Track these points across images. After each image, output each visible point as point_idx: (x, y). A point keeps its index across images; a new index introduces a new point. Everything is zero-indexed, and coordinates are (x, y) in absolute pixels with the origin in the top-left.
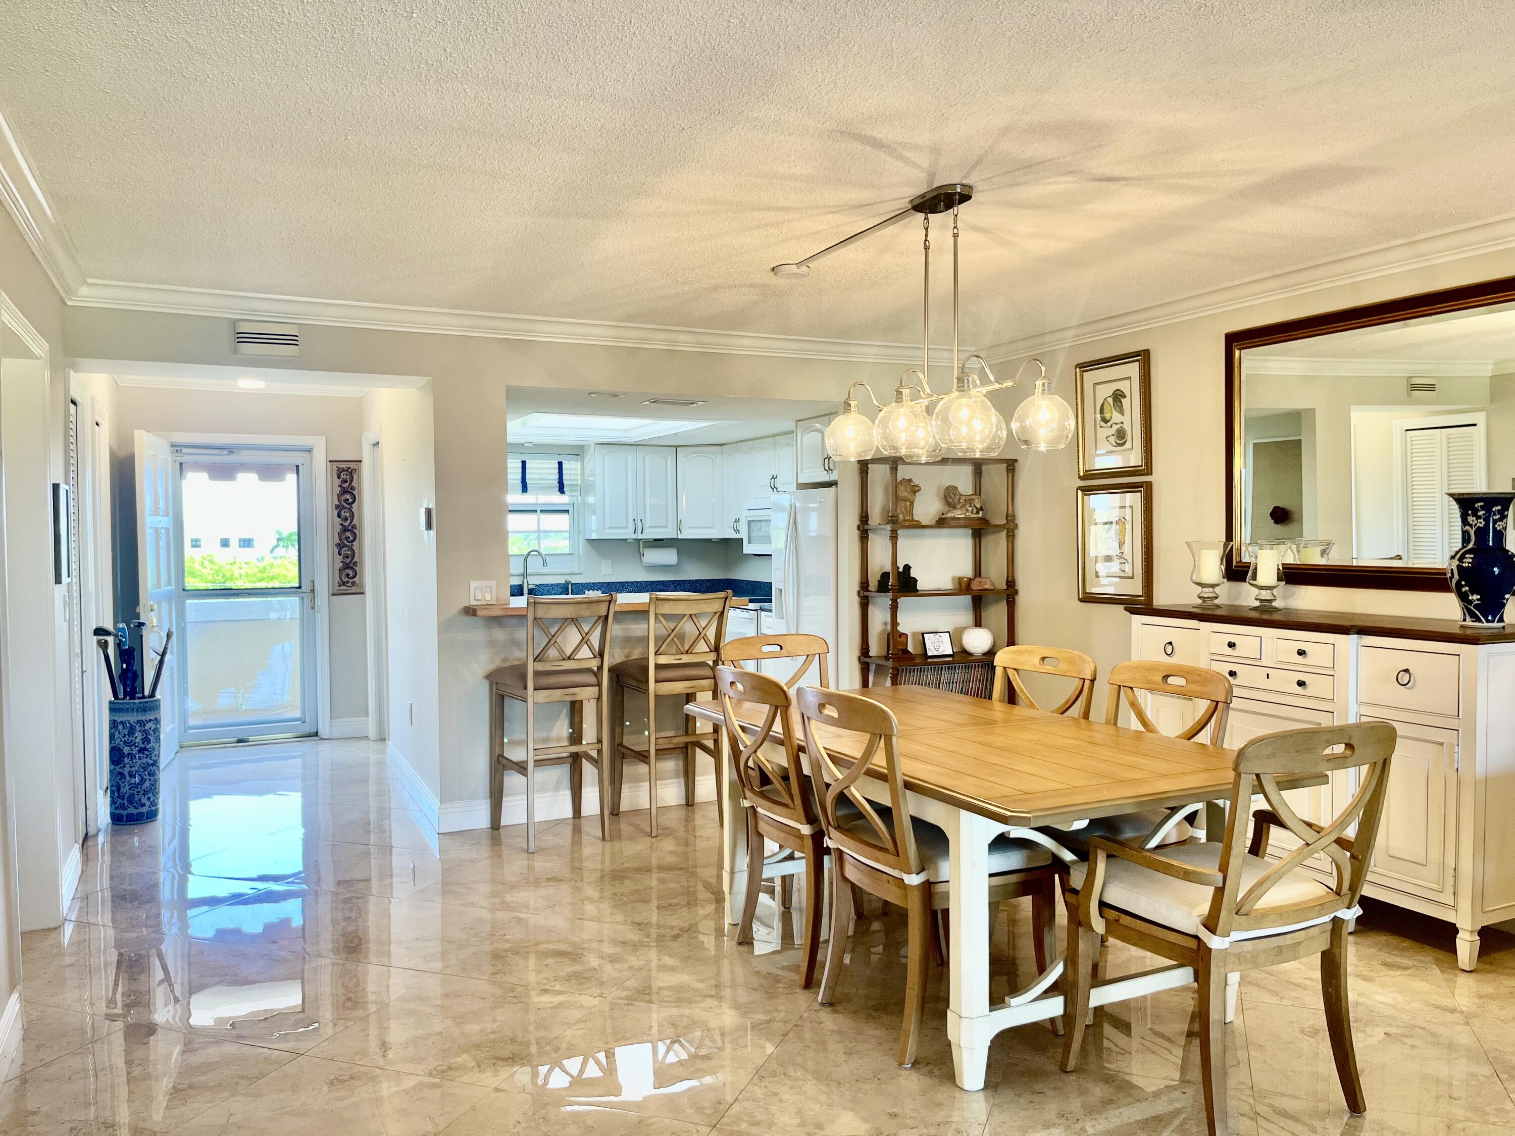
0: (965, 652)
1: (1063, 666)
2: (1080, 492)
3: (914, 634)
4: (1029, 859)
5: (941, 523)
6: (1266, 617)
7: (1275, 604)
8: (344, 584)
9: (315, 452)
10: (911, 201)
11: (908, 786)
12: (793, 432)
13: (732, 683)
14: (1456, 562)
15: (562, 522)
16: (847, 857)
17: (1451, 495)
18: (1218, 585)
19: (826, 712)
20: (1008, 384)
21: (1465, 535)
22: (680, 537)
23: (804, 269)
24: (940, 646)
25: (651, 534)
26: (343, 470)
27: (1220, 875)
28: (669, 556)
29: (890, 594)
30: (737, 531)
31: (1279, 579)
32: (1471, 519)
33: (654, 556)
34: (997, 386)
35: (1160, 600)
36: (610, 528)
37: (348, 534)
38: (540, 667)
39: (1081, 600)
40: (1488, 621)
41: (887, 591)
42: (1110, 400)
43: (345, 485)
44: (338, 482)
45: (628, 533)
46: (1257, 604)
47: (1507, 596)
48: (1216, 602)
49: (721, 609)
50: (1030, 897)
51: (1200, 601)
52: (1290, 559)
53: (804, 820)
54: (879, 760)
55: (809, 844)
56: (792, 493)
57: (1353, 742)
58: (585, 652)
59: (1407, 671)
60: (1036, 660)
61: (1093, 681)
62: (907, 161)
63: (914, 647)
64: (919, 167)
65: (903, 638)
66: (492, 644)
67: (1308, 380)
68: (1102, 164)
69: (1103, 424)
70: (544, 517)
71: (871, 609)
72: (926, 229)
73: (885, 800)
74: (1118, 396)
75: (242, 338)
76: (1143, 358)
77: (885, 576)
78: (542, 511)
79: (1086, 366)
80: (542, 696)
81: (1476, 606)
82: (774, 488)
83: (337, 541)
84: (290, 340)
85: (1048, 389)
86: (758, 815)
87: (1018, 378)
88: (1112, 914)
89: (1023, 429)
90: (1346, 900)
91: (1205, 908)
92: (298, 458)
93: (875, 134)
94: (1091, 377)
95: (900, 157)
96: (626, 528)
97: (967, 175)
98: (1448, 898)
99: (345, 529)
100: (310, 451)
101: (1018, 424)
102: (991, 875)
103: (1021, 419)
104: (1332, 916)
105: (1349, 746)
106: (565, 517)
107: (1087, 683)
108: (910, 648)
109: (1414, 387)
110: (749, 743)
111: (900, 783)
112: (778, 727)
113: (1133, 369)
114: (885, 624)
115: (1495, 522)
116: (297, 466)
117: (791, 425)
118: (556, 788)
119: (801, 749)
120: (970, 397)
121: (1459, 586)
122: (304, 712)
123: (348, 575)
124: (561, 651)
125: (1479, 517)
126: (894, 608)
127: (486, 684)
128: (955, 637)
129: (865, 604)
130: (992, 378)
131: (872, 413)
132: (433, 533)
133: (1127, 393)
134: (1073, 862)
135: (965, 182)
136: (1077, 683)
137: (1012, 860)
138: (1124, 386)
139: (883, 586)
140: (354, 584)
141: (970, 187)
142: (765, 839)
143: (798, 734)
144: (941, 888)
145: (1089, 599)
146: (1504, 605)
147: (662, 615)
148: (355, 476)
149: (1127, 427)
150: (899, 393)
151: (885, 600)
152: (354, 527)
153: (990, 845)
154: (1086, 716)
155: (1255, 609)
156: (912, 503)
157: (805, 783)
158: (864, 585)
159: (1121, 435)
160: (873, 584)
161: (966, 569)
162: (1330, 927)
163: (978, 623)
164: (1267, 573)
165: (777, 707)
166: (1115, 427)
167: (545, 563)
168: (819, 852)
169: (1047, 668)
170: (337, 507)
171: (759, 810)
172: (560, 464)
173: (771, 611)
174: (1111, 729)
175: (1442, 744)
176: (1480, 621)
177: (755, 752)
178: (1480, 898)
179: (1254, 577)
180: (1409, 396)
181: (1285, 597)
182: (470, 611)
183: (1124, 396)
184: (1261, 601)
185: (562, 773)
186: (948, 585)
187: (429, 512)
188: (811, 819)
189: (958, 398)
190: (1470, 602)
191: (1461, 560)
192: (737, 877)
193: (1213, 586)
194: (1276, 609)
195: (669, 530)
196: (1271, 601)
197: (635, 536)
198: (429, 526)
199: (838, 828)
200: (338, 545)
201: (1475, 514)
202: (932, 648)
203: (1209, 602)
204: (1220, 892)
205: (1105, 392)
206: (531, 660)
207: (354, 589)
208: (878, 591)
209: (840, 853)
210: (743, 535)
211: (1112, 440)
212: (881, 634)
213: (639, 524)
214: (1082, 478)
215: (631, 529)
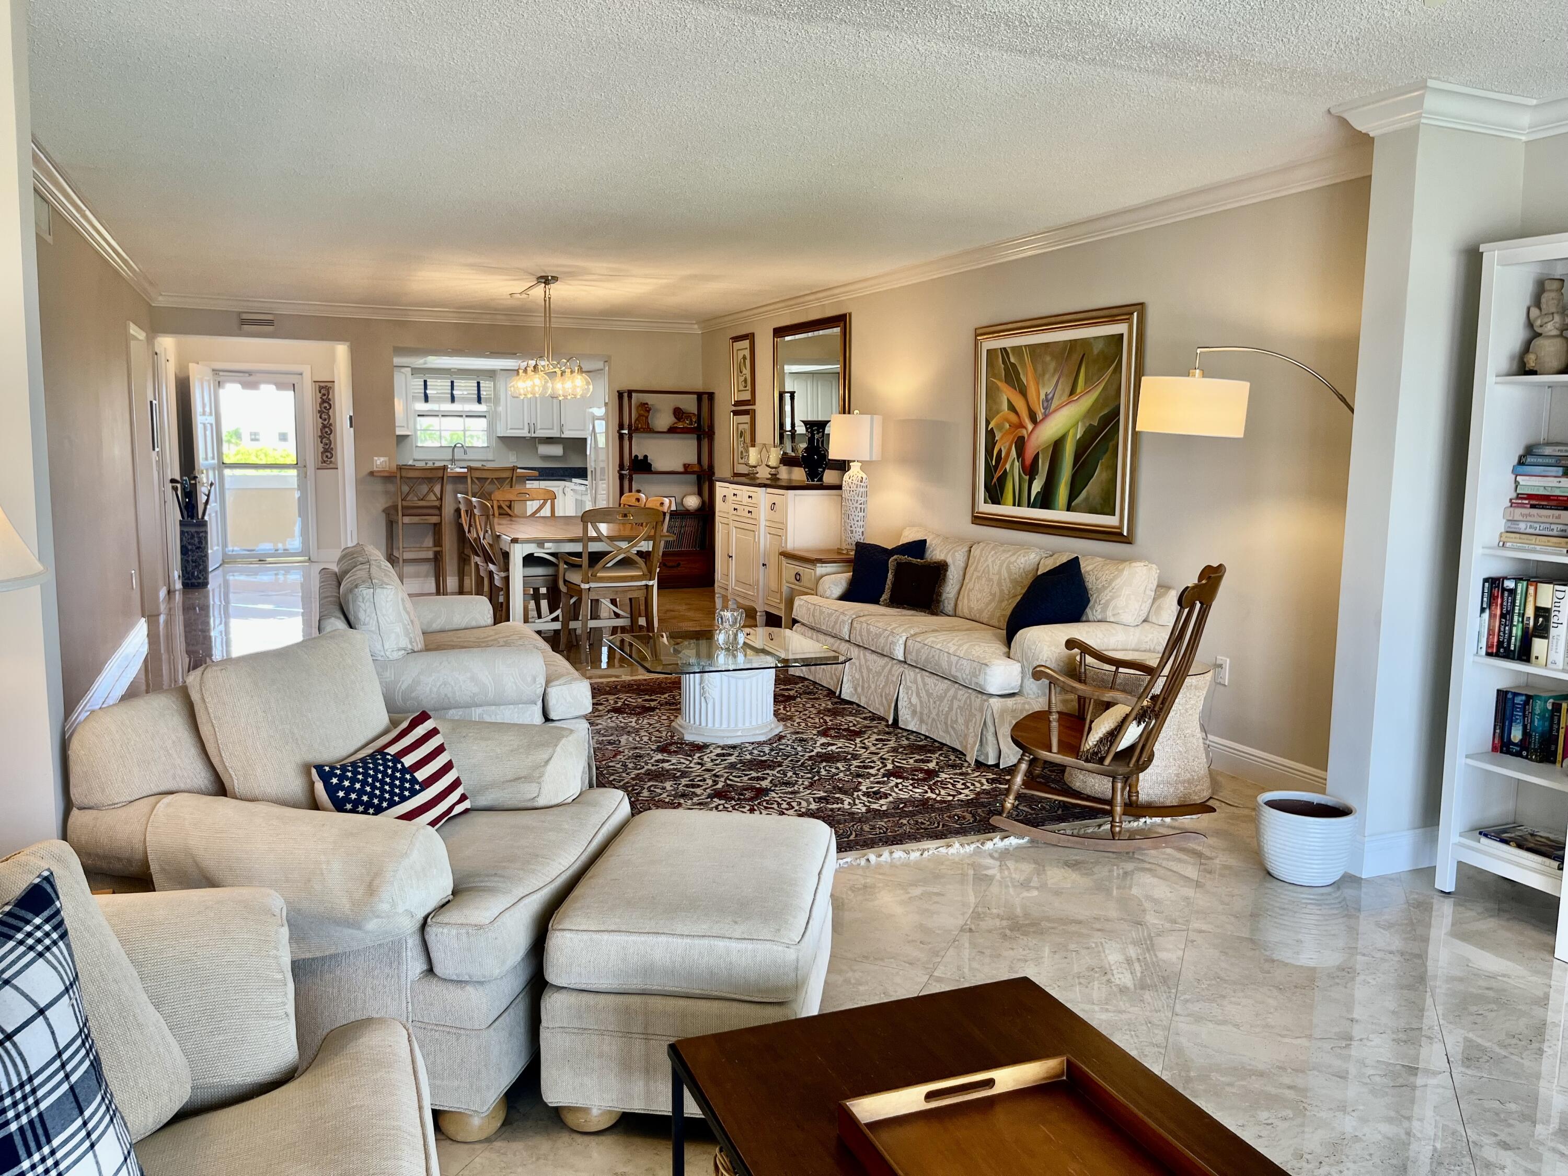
2: (732, 414)
5: (672, 430)
8: (325, 462)
9: (304, 374)
10: (536, 279)
14: (806, 454)
15: (483, 423)
18: (758, 466)
22: (563, 436)
25: (541, 433)
26: (323, 387)
28: (557, 450)
31: (780, 463)
32: (810, 433)
33: (544, 450)
36: (511, 429)
37: (327, 430)
38: (405, 503)
39: (732, 477)
41: (634, 470)
43: (324, 397)
44: (319, 395)
45: (524, 433)
46: (770, 476)
47: (820, 469)
59: (774, 503)
66: (387, 493)
70: (468, 420)
75: (244, 322)
76: (752, 336)
78: (467, 416)
79: (734, 340)
80: (407, 520)
81: (811, 475)
83: (320, 434)
84: (270, 323)
92: (294, 379)
94: (736, 346)
96: (523, 429)
97: (550, 272)
99: (324, 426)
100: (301, 374)
106: (484, 421)
116: (294, 385)
121: (805, 464)
123: (327, 456)
124: (417, 496)
129: (622, 478)
132: (352, 429)
135: (551, 274)
140: (331, 462)
141: (556, 276)
145: (735, 476)
147: (477, 478)
148: (331, 392)
152: (331, 425)
153: (525, 559)
155: (767, 479)
156: (647, 417)
158: (622, 467)
164: (773, 460)
167: (465, 453)
170: (319, 412)
172: (478, 383)
176: (812, 480)
179: (768, 462)
182: (372, 474)
184: (771, 474)
187: (351, 417)
190: (808, 471)
191: (808, 452)
195: (555, 431)
196: (776, 475)
197: (529, 435)
198: (351, 426)
200: (320, 437)
201: (810, 431)
203: (755, 476)
206: (400, 500)
207: (331, 466)
213: (532, 427)
214: (734, 405)
215: (526, 430)
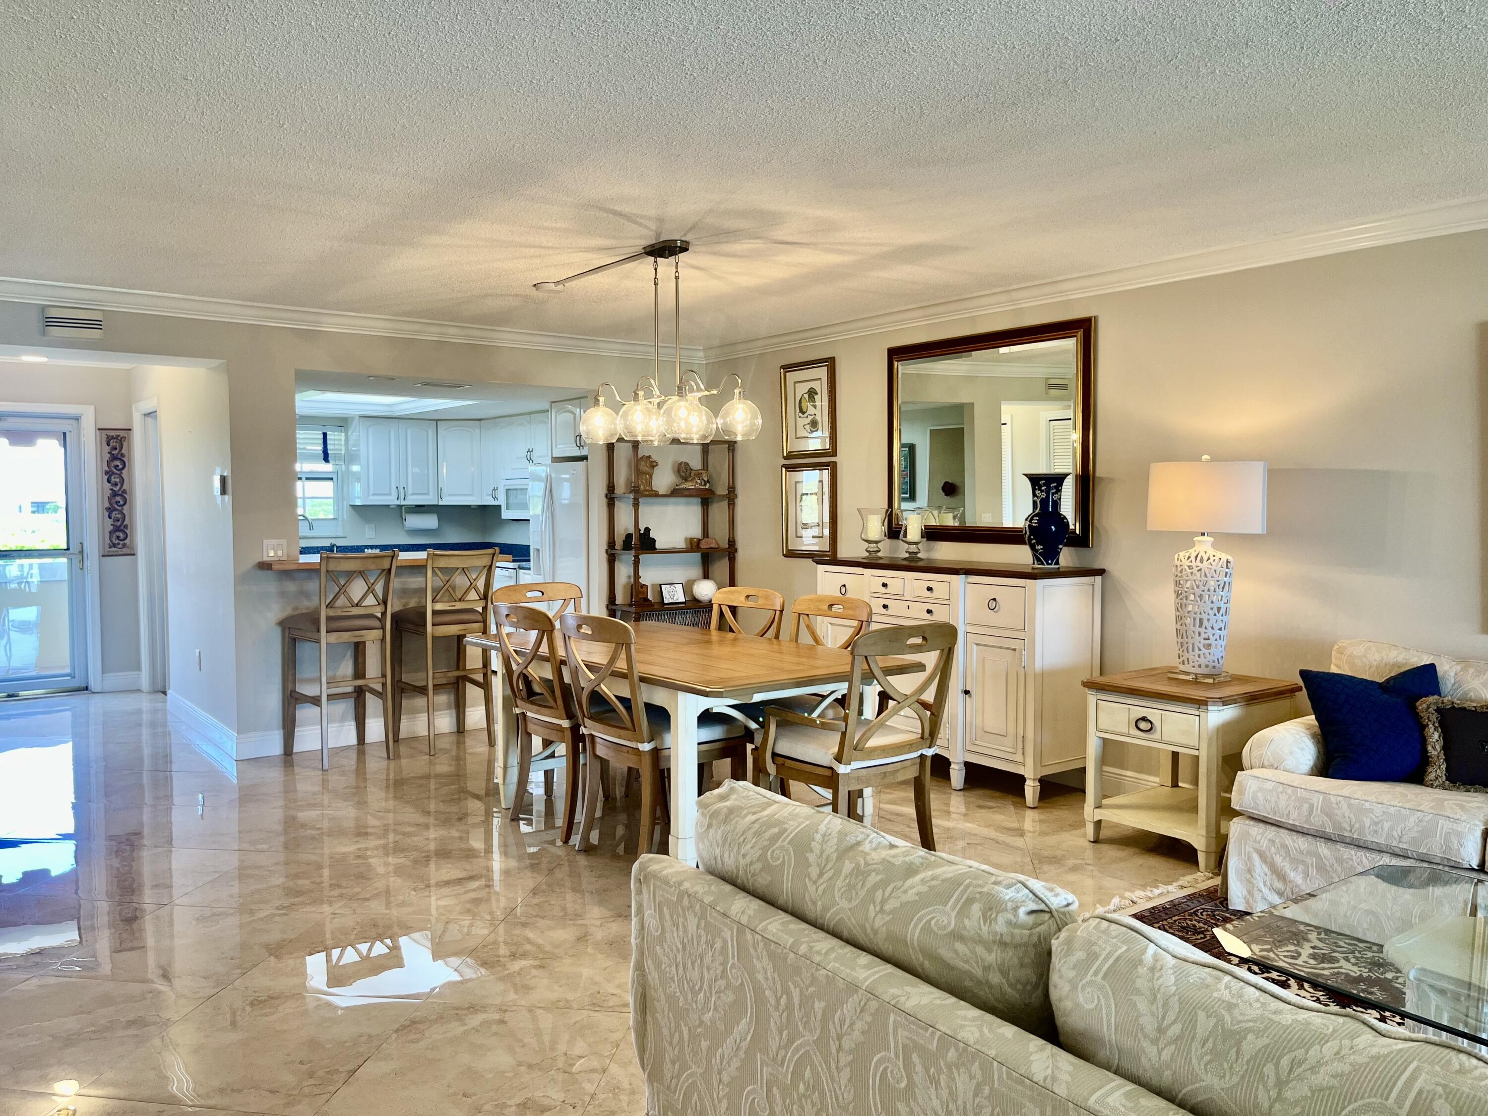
0: (696, 600)
1: (761, 602)
2: (784, 469)
3: (653, 585)
4: (728, 731)
5: (675, 493)
6: (913, 564)
7: (919, 555)
8: (114, 545)
9: (84, 419)
10: (644, 248)
11: (642, 679)
12: (548, 411)
13: (507, 615)
14: (1028, 523)
15: (327, 488)
16: (598, 740)
17: (1026, 475)
18: (880, 541)
19: (582, 631)
20: (715, 392)
21: (1035, 503)
22: (441, 503)
23: (560, 287)
24: (675, 595)
25: (413, 500)
26: (113, 438)
27: (844, 724)
28: (430, 522)
29: (633, 552)
30: (495, 498)
31: (922, 537)
32: (1037, 492)
33: (415, 521)
34: (706, 393)
35: (843, 553)
36: (373, 495)
37: (118, 498)
38: (332, 613)
39: (785, 556)
40: (1048, 564)
41: (631, 549)
42: (806, 396)
43: (114, 452)
44: (107, 449)
45: (391, 500)
46: (907, 555)
47: (1060, 546)
48: (879, 554)
49: (489, 564)
50: (729, 759)
51: (867, 554)
52: (933, 523)
53: (564, 716)
54: (621, 665)
55: (568, 734)
56: (549, 465)
57: (926, 635)
58: (370, 600)
59: (994, 599)
60: (743, 598)
61: (782, 611)
62: (640, 225)
63: (654, 598)
64: (648, 228)
65: (644, 589)
66: (283, 594)
67: (970, 379)
68: (780, 234)
69: (801, 415)
70: (309, 483)
71: (618, 565)
72: (656, 270)
73: (627, 694)
74: (812, 393)
75: (50, 322)
76: (830, 363)
77: (629, 537)
78: (307, 479)
79: (788, 368)
80: (334, 638)
81: (1040, 554)
82: (530, 460)
83: (107, 505)
84: (94, 324)
85: (744, 396)
86: (528, 719)
87: (721, 388)
88: (780, 760)
89: (725, 423)
90: (928, 742)
91: (835, 749)
92: (65, 426)
93: (616, 208)
94: (792, 377)
95: (635, 223)
96: (390, 494)
97: (685, 235)
98: (1018, 758)
99: (114, 494)
100: (77, 419)
101: (722, 421)
102: (699, 744)
103: (724, 418)
104: (919, 753)
105: (924, 638)
106: (330, 484)
107: (778, 612)
108: (650, 597)
109: (1051, 387)
110: (521, 662)
111: (636, 678)
112: (544, 649)
113: (822, 372)
114: (629, 577)
115: (1053, 494)
116: (65, 434)
117: (546, 406)
118: (343, 719)
119: (563, 662)
120: (687, 401)
121: (1030, 540)
122: (73, 669)
123: (118, 537)
124: (350, 599)
125: (1042, 491)
126: (636, 563)
127: (278, 631)
128: (688, 588)
129: (612, 560)
130: (702, 387)
131: (616, 407)
132: (227, 498)
133: (819, 391)
134: (757, 729)
135: (683, 239)
136: (771, 613)
137: (714, 733)
138: (816, 385)
139: (627, 544)
140: (124, 545)
141: (688, 243)
142: (533, 736)
143: (561, 652)
144: (665, 752)
145: (791, 554)
146: (1059, 553)
147: (439, 569)
148: (125, 444)
149: (819, 418)
150: (636, 395)
151: (629, 557)
152: (125, 492)
153: (699, 718)
154: (777, 637)
155: (905, 559)
156: (651, 476)
157: (566, 690)
158: (611, 544)
159: (814, 424)
160: (619, 543)
161: (696, 531)
162: (918, 760)
163: (706, 576)
164: (914, 532)
165: (544, 632)
166: (810, 418)
167: (311, 527)
168: (577, 739)
169: (750, 604)
170: (106, 473)
171: (529, 714)
172: (325, 435)
173: (529, 569)
174: (793, 644)
175: (1015, 650)
176: (1043, 564)
177: (526, 667)
178: (1039, 757)
179: (905, 536)
180: (1047, 394)
181: (928, 550)
182: (265, 566)
183: (816, 393)
184: (910, 553)
185: (346, 707)
186: (682, 545)
187: (223, 480)
188: (570, 715)
189: (678, 401)
190: (1037, 551)
191: (1030, 521)
192: (509, 770)
193: (876, 542)
194: (921, 559)
195: (430, 497)
196: (917, 553)
197: (398, 503)
198: (224, 491)
199: (591, 718)
200: (108, 509)
201: (1040, 489)
202: (668, 597)
203: (873, 554)
204: (844, 734)
205: (803, 389)
206: (323, 607)
207: (125, 551)
208: (623, 549)
209: (592, 737)
210: (501, 501)
211: (808, 427)
212: (625, 586)
213: (402, 491)
214: (785, 458)
215: (394, 496)
